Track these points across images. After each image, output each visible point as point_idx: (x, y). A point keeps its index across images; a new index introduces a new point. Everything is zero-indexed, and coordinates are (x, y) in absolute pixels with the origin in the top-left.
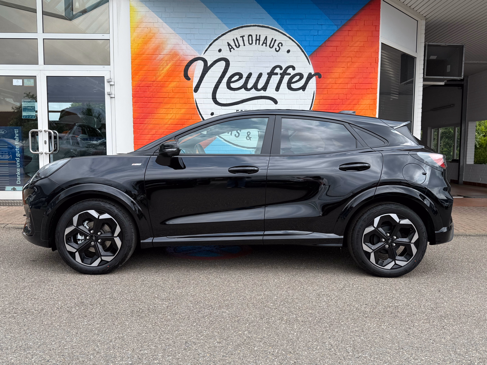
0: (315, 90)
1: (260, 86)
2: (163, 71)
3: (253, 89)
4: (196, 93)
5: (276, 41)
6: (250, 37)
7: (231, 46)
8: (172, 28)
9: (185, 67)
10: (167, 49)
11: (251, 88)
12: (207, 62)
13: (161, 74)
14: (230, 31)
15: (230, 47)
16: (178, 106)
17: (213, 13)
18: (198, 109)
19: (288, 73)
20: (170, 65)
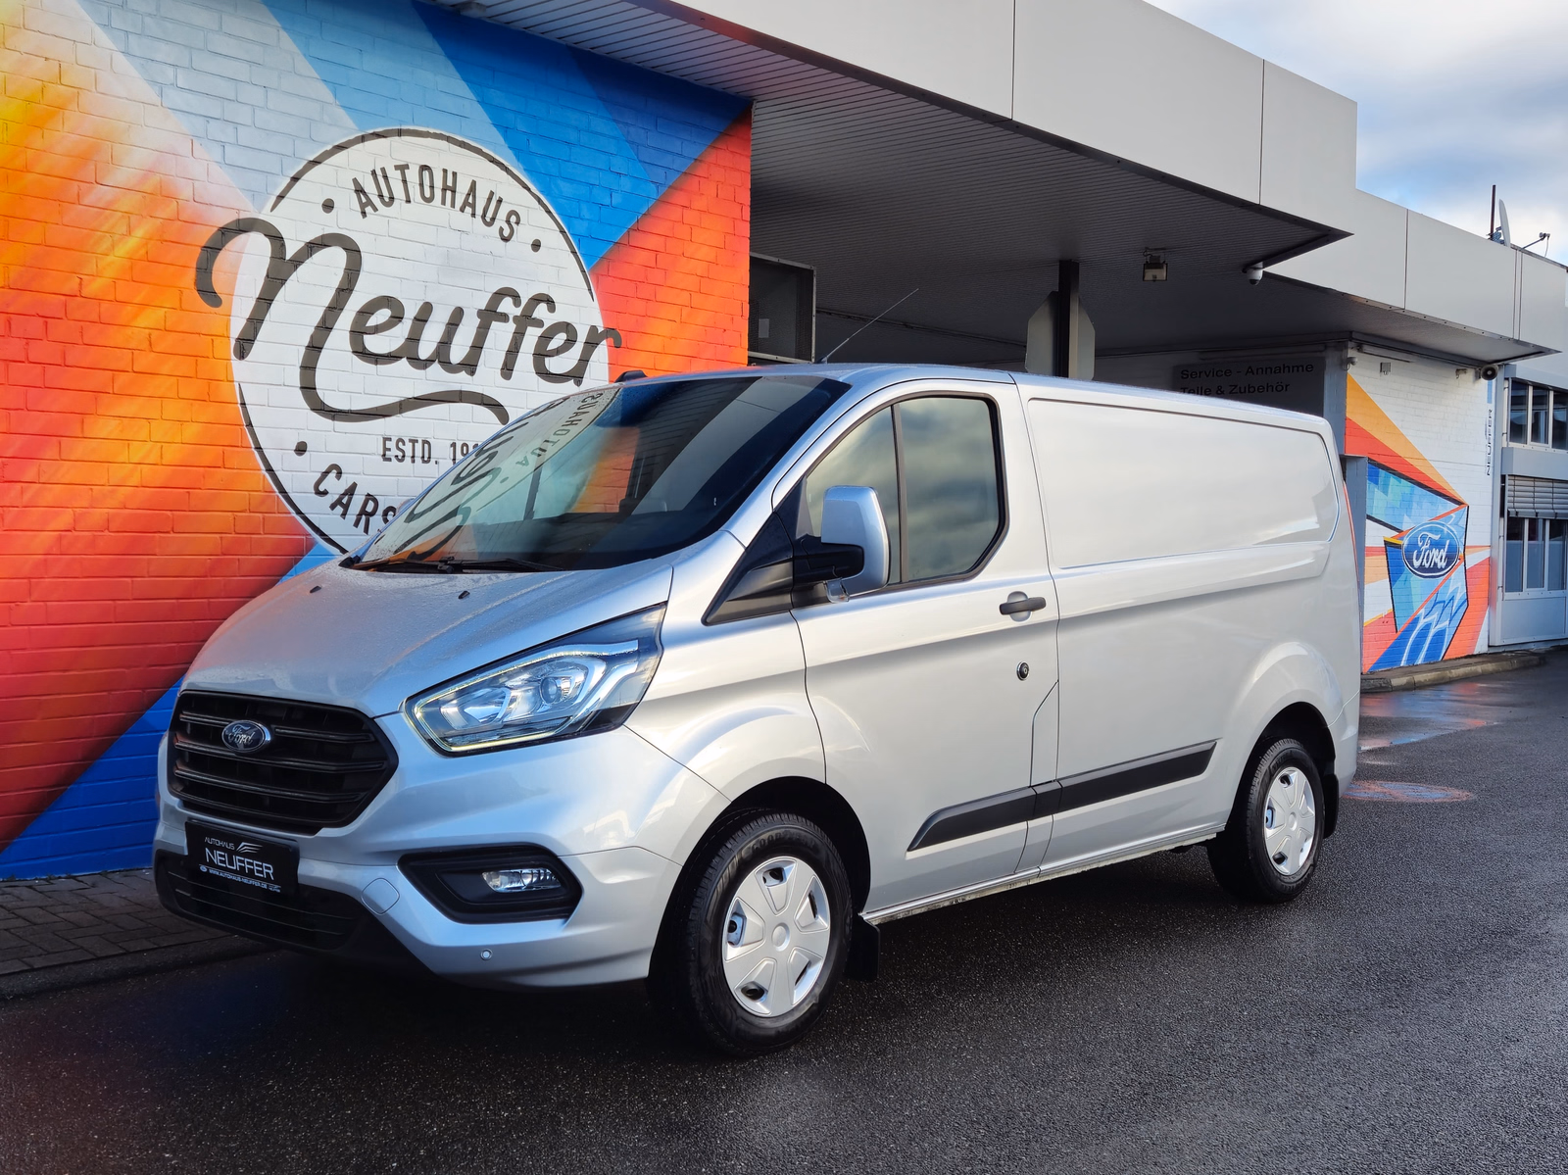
1: (458, 353)
3: (436, 367)
4: (243, 362)
5: (503, 205)
6: (426, 174)
7: (365, 193)
8: (153, 82)
9: (200, 250)
10: (129, 166)
11: (430, 361)
12: (283, 245)
13: (104, 268)
14: (363, 139)
15: (364, 200)
16: (173, 409)
17: (305, 55)
18: (250, 424)
19: (535, 319)
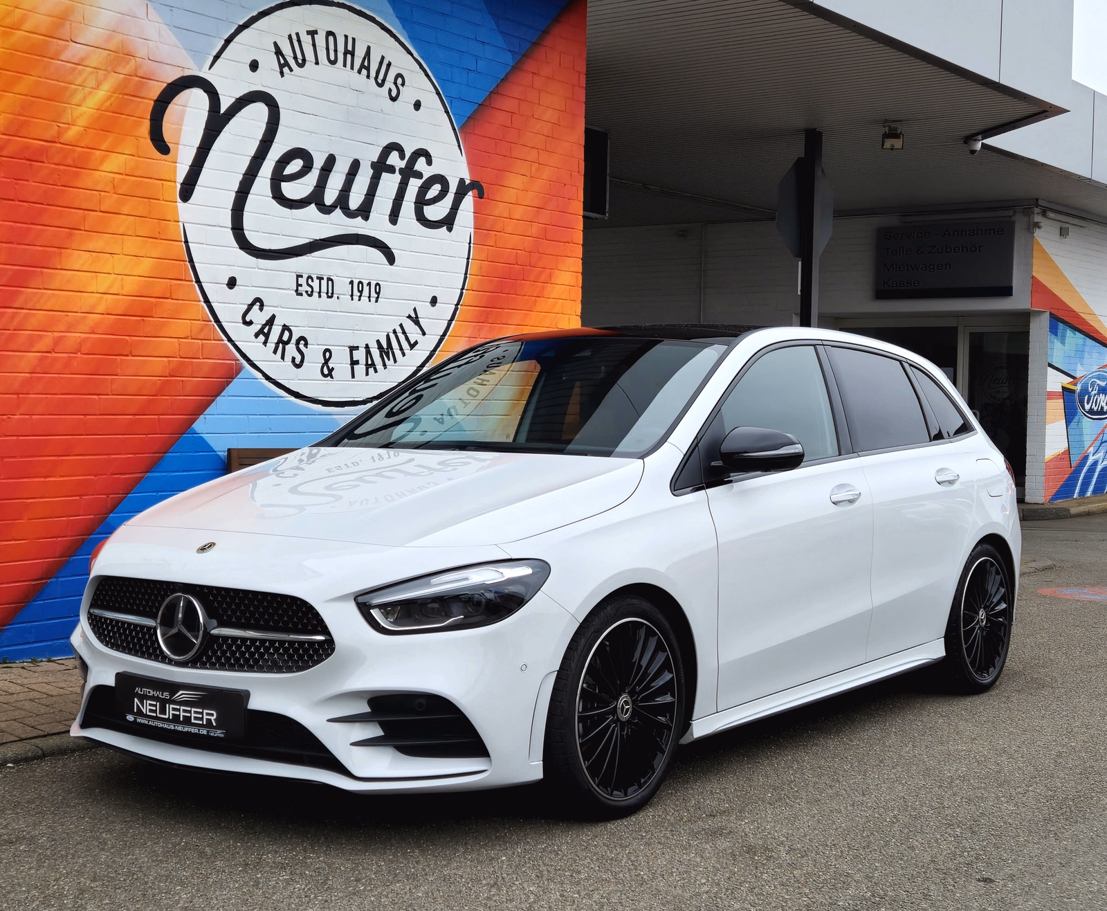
0: (472, 230)
2: (83, 109)
4: (186, 205)
5: (391, 68)
6: (331, 39)
7: (283, 57)
9: (152, 103)
10: (98, 26)
11: (333, 207)
12: (218, 100)
13: (78, 118)
15: (282, 62)
16: (131, 245)
19: (416, 171)
20: (106, 87)
